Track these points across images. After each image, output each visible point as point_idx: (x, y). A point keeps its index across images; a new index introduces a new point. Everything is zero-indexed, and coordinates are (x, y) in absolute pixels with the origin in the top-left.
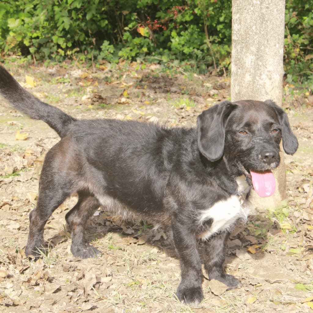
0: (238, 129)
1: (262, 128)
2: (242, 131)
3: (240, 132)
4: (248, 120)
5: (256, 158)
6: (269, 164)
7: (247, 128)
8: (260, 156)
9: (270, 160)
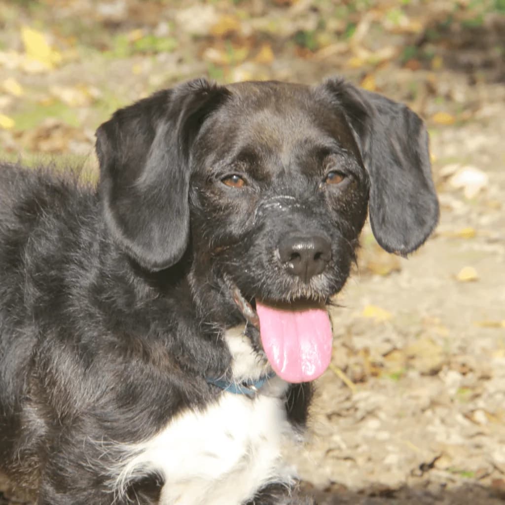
0: (217, 168)
1: (293, 167)
2: (230, 177)
3: (223, 180)
4: (249, 141)
5: (265, 258)
6: (306, 277)
7: (244, 166)
8: (276, 253)
9: (307, 265)
